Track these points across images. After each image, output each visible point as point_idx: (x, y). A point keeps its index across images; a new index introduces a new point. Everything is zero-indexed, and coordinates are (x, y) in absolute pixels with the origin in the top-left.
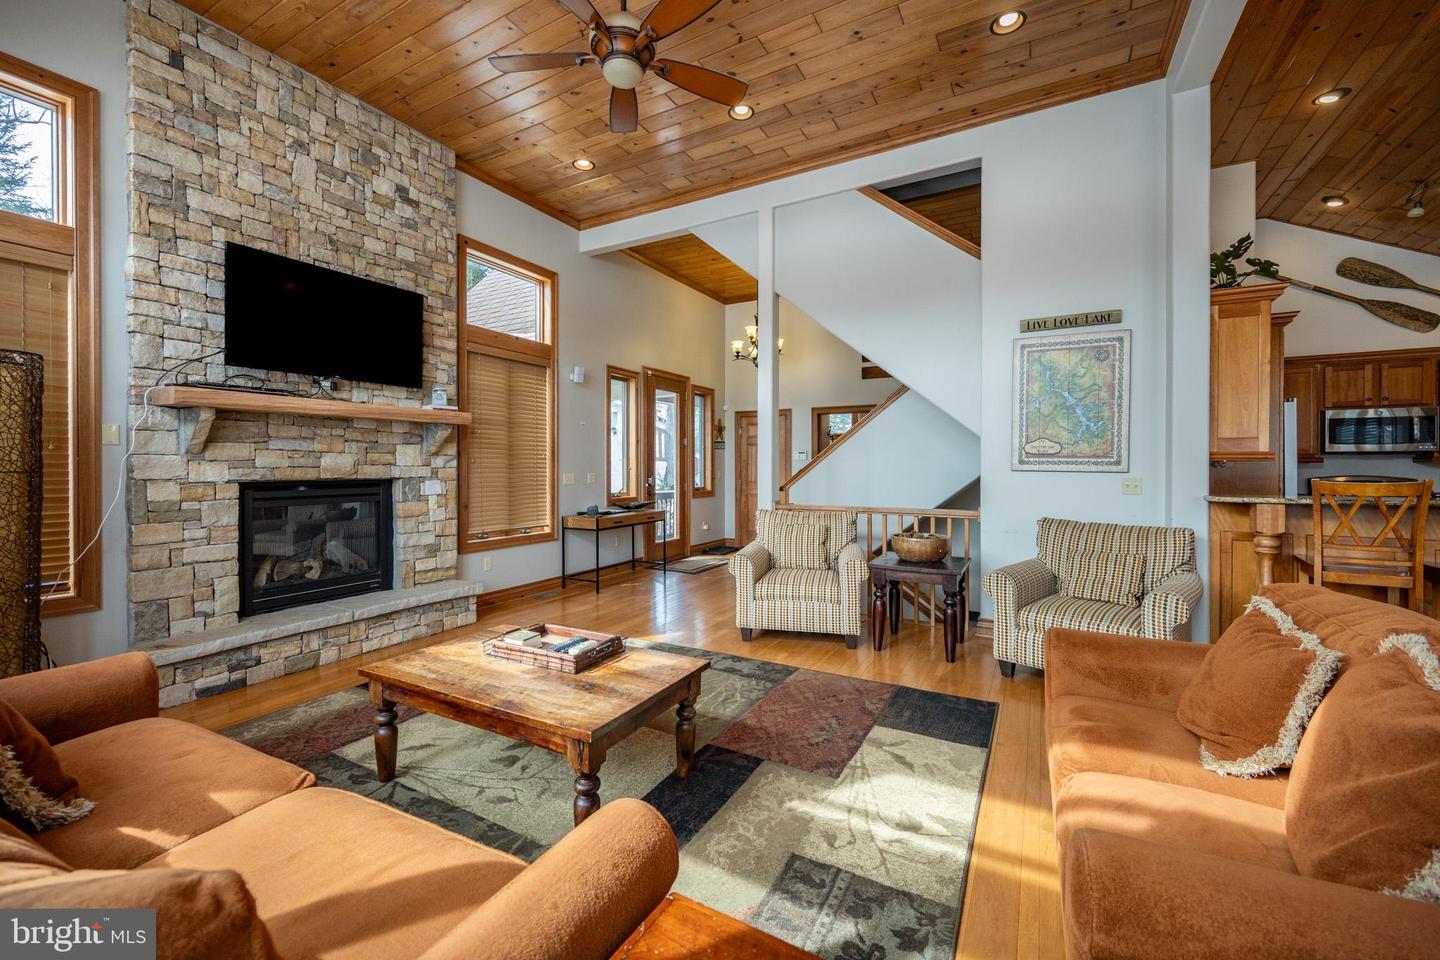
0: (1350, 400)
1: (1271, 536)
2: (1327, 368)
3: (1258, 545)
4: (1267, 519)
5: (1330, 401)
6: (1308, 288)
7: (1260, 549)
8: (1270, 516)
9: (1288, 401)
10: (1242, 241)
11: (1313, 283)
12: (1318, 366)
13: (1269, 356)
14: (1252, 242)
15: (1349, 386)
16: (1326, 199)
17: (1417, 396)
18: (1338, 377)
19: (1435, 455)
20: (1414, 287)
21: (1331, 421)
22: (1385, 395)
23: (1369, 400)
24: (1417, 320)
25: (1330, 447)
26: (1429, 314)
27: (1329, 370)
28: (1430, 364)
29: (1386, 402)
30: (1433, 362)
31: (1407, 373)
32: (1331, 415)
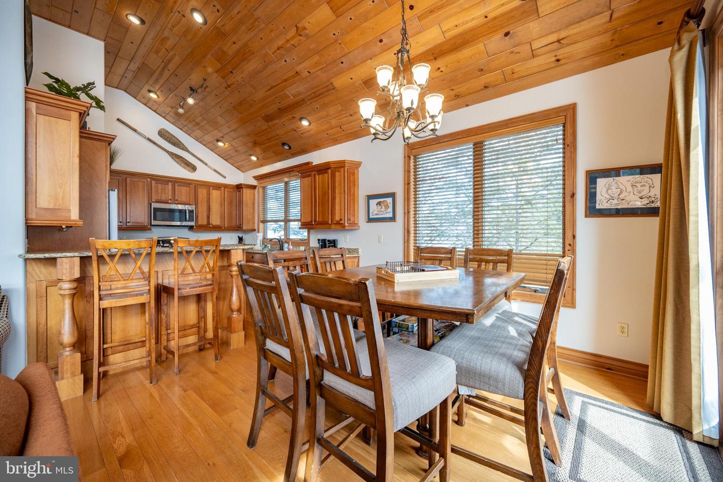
0: (162, 199)
1: (70, 281)
2: (153, 181)
3: (61, 289)
4: (66, 269)
5: (154, 198)
6: (145, 138)
7: (62, 292)
8: (68, 267)
9: (112, 190)
10: (89, 84)
11: (148, 136)
12: (149, 179)
13: (78, 152)
14: (95, 87)
15: (162, 192)
16: (150, 91)
17: (188, 200)
18: (157, 187)
19: (195, 227)
20: (188, 151)
21: (154, 208)
22: (176, 198)
23: (170, 200)
24: (189, 166)
25: (153, 222)
26: (193, 165)
27: (153, 182)
28: (192, 187)
29: (177, 202)
30: (194, 186)
31: (184, 189)
32: (154, 205)
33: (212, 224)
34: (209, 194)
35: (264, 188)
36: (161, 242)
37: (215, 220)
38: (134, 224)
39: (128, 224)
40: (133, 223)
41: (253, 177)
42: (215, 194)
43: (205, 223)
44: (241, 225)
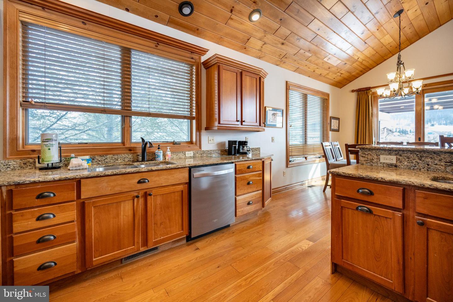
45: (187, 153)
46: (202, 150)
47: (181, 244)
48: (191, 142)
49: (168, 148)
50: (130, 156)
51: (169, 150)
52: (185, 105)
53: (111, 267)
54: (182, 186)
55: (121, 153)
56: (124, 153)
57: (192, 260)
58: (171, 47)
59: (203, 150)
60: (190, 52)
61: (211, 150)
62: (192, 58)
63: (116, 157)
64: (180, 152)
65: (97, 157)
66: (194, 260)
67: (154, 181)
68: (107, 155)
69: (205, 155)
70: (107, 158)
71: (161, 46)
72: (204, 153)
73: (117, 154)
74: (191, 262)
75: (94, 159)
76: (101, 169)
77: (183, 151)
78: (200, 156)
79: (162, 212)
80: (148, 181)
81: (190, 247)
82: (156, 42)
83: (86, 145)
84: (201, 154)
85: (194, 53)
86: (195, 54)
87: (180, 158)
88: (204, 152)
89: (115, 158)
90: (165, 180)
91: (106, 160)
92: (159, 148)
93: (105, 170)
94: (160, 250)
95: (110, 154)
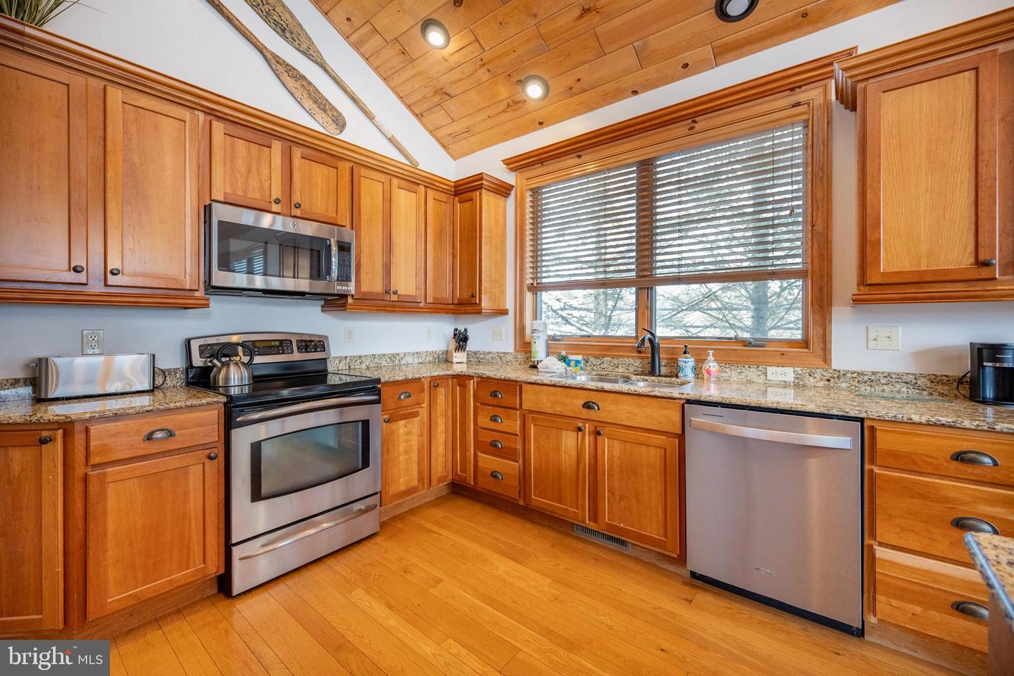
0: (250, 194)
2: (215, 121)
5: (221, 187)
12: (200, 113)
15: (249, 170)
17: (332, 214)
18: (233, 147)
19: (350, 300)
20: (323, 66)
21: (220, 222)
22: (297, 198)
23: (277, 201)
24: (325, 111)
25: (220, 278)
26: (337, 111)
27: (218, 127)
28: (345, 167)
29: (298, 212)
30: (348, 165)
31: (321, 173)
32: (221, 213)
33: (395, 293)
34: (388, 201)
35: (536, 192)
36: (240, 349)
37: (406, 283)
38: (139, 282)
39: (112, 280)
40: (135, 275)
41: (503, 161)
42: (405, 201)
43: (378, 288)
44: (473, 296)
45: (770, 370)
46: (833, 367)
47: (678, 572)
48: (805, 343)
49: (711, 354)
50: (638, 363)
51: (713, 359)
52: (773, 242)
53: (561, 527)
54: (665, 437)
55: (624, 356)
56: (628, 357)
57: (648, 603)
58: (726, 110)
59: (838, 369)
60: (789, 92)
61: (874, 373)
62: (798, 104)
63: (615, 361)
64: (750, 367)
65: (592, 359)
66: (649, 605)
67: (609, 411)
68: (604, 356)
69: (844, 385)
70: (603, 363)
71: (702, 124)
72: (838, 377)
73: (618, 357)
74: (643, 603)
75: (587, 362)
76: (583, 378)
77: (757, 363)
78: (821, 384)
79: (622, 476)
80: (599, 409)
81: (684, 587)
82: (690, 121)
83: (588, 339)
84: (829, 380)
85: (800, 87)
86: (804, 88)
87: (750, 382)
88: (840, 375)
89: (615, 364)
90: (628, 415)
91: (602, 366)
92: (685, 353)
93: (588, 380)
94: (629, 550)
95: (608, 356)
